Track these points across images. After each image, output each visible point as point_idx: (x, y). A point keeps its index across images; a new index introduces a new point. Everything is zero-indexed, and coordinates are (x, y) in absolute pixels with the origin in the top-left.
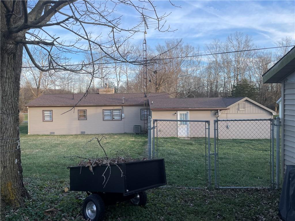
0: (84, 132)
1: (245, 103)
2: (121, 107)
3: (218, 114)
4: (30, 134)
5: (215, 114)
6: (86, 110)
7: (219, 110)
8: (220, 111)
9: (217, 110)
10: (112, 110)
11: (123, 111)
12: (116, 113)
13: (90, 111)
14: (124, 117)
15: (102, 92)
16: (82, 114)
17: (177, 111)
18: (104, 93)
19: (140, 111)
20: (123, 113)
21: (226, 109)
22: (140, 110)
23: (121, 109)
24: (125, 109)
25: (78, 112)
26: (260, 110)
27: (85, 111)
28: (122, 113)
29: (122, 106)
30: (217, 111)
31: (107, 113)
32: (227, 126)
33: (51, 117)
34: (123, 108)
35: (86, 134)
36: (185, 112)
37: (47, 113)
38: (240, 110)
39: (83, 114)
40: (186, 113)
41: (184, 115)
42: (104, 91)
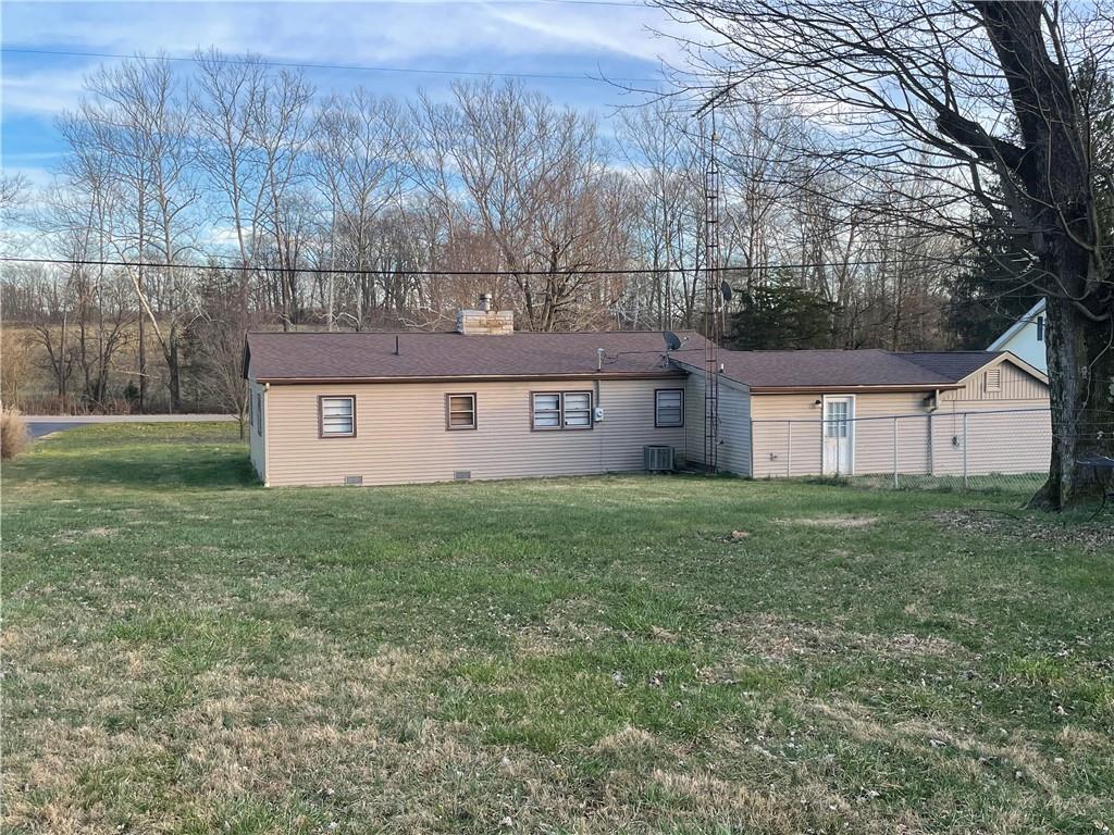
0: (468, 474)
1: (1000, 368)
2: (591, 382)
3: (935, 403)
4: (273, 485)
5: (925, 403)
6: (475, 394)
7: (938, 391)
8: (941, 392)
9: (934, 391)
10: (562, 392)
11: (598, 396)
12: (573, 403)
13: (490, 398)
14: (602, 418)
15: (472, 326)
16: (458, 409)
17: (822, 394)
18: (482, 330)
19: (653, 396)
20: (598, 403)
21: (956, 388)
22: (653, 393)
23: (591, 391)
24: (608, 390)
25: (447, 403)
26: (1036, 389)
27: (469, 401)
28: (594, 406)
29: (596, 380)
30: (931, 394)
31: (545, 404)
32: (955, 439)
33: (351, 422)
34: (598, 388)
35: (471, 480)
36: (841, 399)
37: (333, 408)
38: (988, 389)
39: (460, 407)
40: (844, 400)
41: (838, 408)
42: (481, 325)
